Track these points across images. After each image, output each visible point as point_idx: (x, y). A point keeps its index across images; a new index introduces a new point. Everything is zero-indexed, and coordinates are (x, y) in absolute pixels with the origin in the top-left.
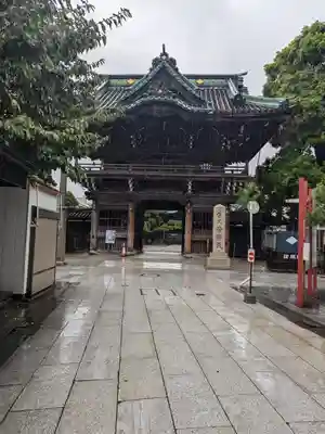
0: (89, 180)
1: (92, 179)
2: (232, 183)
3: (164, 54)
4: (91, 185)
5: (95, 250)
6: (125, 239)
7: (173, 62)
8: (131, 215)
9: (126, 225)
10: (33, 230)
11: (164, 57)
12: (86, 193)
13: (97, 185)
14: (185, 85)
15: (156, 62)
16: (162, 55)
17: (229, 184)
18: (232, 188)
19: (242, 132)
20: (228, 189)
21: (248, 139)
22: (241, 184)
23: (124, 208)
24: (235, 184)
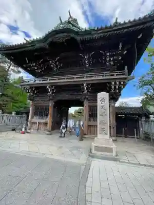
2: (115, 83)
3: (71, 17)
4: (29, 91)
6: (46, 123)
7: (75, 20)
8: (50, 108)
11: (70, 19)
17: (113, 83)
18: (115, 87)
19: (120, 49)
20: (113, 87)
21: (125, 52)
22: (122, 83)
23: (47, 104)
24: (118, 83)
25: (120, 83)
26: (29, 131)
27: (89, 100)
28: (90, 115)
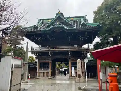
1: (37, 52)
2: (84, 52)
3: (59, 12)
4: (37, 54)
5: (38, 77)
6: (49, 73)
7: (62, 14)
8: (50, 64)
9: (49, 68)
10: (12, 72)
11: (59, 13)
12: (35, 57)
14: (66, 21)
15: (57, 14)
16: (58, 12)
17: (83, 52)
18: (84, 53)
20: (83, 53)
21: (88, 36)
25: (86, 52)
27: (71, 59)
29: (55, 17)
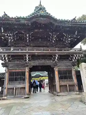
0: (4, 56)
1: (6, 55)
4: (5, 58)
6: (24, 88)
9: (24, 80)
11: (40, 6)
12: (2, 64)
13: (9, 58)
15: (37, 7)
18: (75, 58)
19: (76, 34)
22: (80, 56)
23: (23, 70)
24: (78, 56)
25: (79, 56)
26: (6, 98)
28: (59, 77)
29: (35, 10)
